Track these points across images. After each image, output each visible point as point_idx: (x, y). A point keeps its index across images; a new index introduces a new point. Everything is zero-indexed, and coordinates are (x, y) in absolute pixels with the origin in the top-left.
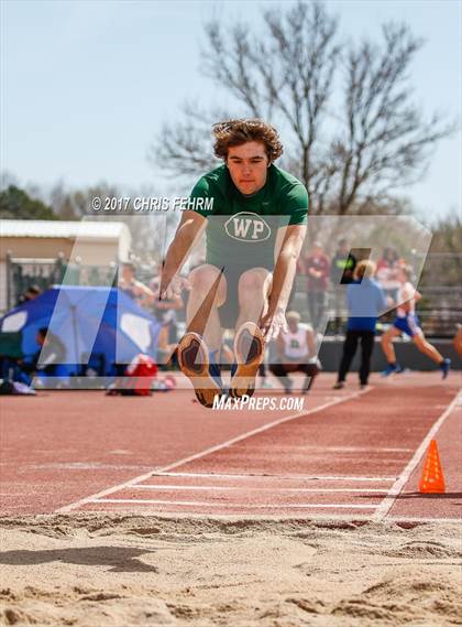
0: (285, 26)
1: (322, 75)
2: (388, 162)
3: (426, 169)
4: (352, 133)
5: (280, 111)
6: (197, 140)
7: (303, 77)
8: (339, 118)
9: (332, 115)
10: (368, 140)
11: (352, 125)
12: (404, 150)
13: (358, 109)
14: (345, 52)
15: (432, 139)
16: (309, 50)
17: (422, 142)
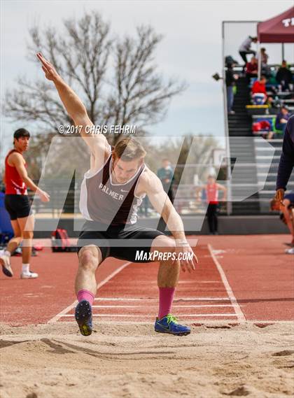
0: (78, 29)
1: (101, 58)
2: (142, 110)
3: (165, 114)
4: (120, 93)
5: (76, 81)
6: (26, 100)
7: (90, 60)
8: (112, 84)
9: (108, 82)
10: (130, 97)
11: (120, 88)
12: (152, 103)
13: (124, 79)
14: (114, 44)
15: (169, 96)
16: (93, 43)
17: (163, 98)
